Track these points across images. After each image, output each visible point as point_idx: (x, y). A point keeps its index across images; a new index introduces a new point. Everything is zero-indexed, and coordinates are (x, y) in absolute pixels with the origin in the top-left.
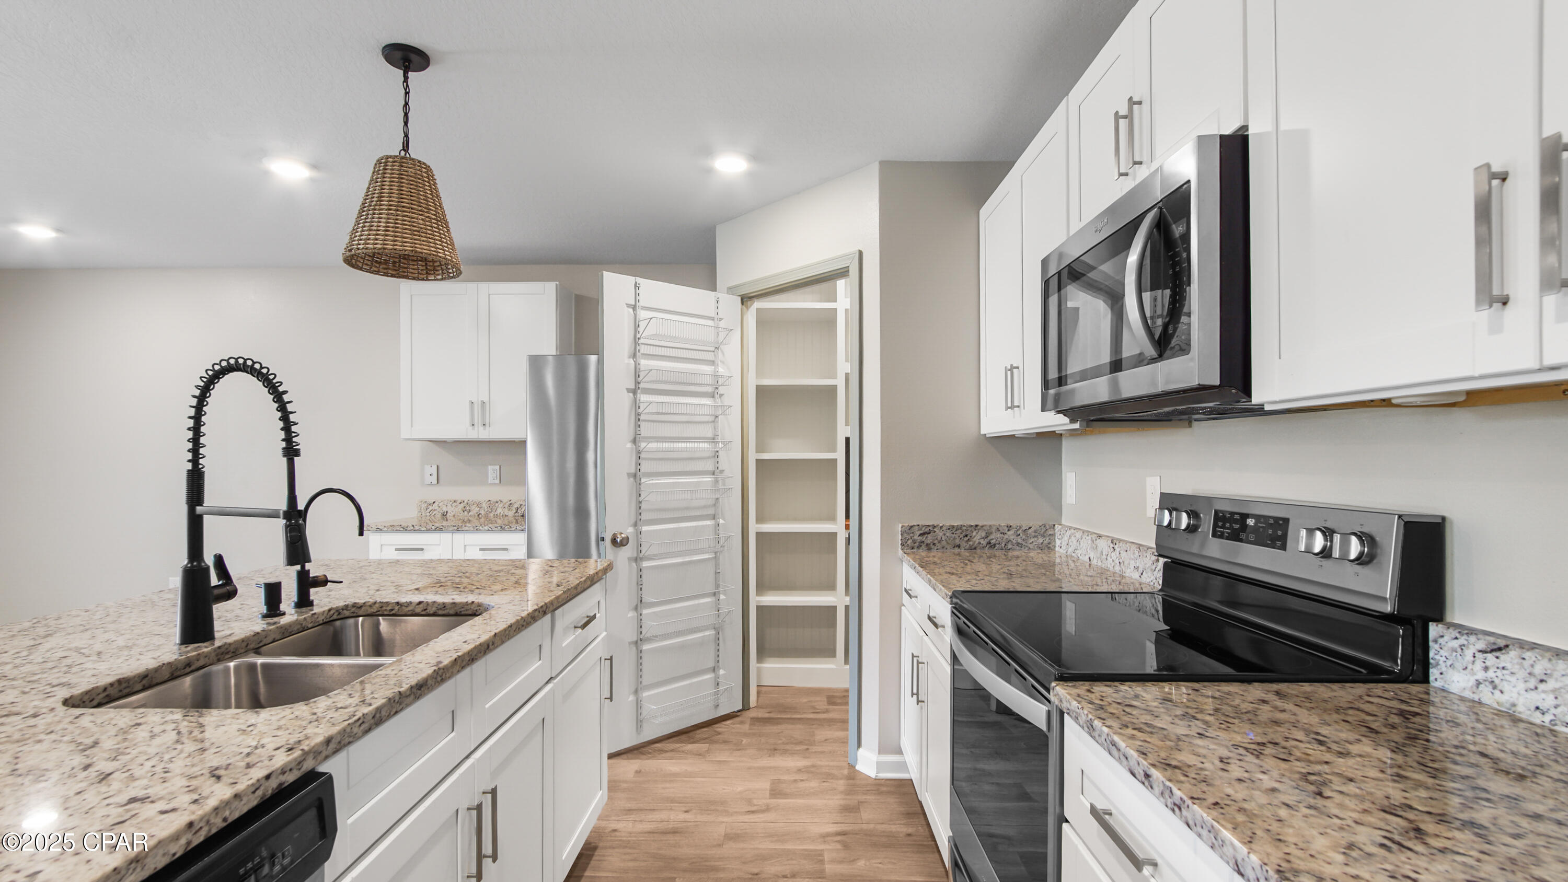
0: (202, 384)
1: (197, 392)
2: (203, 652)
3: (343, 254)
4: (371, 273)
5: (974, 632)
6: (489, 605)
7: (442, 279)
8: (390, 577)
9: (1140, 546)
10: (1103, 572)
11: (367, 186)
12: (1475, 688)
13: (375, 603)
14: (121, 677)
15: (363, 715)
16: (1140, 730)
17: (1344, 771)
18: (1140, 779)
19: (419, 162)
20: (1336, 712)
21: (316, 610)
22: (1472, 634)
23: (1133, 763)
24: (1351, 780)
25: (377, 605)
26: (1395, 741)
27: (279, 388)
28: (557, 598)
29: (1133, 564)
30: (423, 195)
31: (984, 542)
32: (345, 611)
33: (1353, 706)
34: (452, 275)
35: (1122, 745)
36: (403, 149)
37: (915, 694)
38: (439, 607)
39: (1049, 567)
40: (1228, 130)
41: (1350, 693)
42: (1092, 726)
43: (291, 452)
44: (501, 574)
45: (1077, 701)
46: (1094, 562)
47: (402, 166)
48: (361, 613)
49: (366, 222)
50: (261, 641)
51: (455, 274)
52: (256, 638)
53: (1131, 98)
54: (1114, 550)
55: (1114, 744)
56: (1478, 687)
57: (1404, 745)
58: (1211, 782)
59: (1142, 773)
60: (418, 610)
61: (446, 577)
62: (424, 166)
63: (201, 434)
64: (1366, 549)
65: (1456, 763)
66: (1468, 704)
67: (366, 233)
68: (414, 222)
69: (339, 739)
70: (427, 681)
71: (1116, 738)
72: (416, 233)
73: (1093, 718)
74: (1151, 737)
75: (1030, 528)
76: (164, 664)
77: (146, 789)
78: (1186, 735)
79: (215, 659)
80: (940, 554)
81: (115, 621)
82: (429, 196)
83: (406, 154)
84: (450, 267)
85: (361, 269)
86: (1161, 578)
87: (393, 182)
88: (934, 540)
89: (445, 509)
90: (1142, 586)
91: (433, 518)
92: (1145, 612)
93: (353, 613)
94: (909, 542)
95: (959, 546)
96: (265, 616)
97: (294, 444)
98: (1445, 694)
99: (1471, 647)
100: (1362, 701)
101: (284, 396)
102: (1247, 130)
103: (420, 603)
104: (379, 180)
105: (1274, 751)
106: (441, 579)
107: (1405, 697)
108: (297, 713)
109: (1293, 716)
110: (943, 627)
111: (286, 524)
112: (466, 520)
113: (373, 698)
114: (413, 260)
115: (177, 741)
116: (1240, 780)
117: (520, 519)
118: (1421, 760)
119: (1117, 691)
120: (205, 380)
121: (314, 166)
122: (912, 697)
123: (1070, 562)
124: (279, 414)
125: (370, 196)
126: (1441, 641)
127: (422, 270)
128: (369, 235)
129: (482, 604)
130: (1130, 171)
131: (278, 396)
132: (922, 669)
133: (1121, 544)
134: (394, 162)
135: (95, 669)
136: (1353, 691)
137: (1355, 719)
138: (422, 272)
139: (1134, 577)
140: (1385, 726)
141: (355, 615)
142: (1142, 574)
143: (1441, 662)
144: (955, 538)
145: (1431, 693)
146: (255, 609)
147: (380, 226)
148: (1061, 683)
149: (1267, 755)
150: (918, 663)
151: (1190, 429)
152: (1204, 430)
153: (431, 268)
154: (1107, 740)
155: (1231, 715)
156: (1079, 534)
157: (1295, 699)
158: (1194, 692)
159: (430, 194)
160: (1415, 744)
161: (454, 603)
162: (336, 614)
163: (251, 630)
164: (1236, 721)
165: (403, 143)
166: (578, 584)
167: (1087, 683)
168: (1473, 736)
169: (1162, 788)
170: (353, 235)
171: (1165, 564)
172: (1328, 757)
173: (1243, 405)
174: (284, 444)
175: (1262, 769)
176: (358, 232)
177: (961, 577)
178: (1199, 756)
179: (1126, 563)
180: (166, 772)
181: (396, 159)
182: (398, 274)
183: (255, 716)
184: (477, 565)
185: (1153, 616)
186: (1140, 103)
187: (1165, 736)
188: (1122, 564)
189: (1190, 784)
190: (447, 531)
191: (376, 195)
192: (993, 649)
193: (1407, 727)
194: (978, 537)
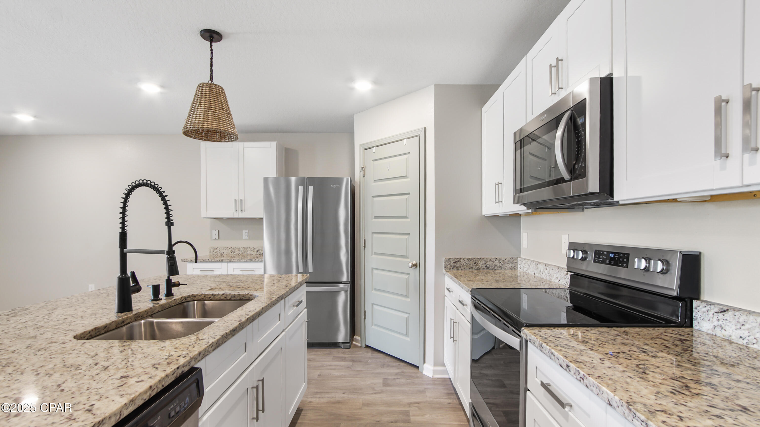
0: (126, 192)
1: (124, 196)
2: (129, 316)
3: (183, 130)
4: (195, 138)
5: (483, 307)
6: (256, 295)
7: (228, 142)
8: (205, 283)
9: (559, 267)
10: (541, 280)
11: (193, 97)
12: (713, 329)
13: (202, 294)
14: (96, 327)
15: (213, 342)
16: (563, 347)
17: (655, 364)
18: (565, 368)
19: (218, 86)
20: (651, 340)
21: (175, 297)
22: (712, 305)
23: (561, 361)
24: (658, 367)
25: (203, 295)
26: (678, 351)
27: (163, 194)
28: (287, 292)
29: (555, 275)
30: (220, 102)
31: (484, 266)
32: (188, 298)
33: (658, 337)
34: (233, 140)
35: (556, 353)
36: (210, 80)
37: (452, 337)
38: (232, 296)
39: (515, 277)
40: (603, 75)
41: (657, 332)
42: (542, 346)
43: (169, 224)
44: (257, 281)
45: (534, 335)
46: (537, 275)
47: (210, 88)
48: (195, 299)
49: (194, 115)
50: (153, 312)
51: (235, 139)
52: (151, 310)
53: (558, 58)
54: (546, 269)
55: (552, 353)
56: (714, 329)
57: (681, 353)
58: (597, 368)
59: (566, 365)
60: (222, 298)
61: (232, 283)
62: (220, 88)
63: (126, 215)
64: (665, 267)
65: (704, 360)
66: (710, 336)
67: (194, 120)
68: (216, 115)
69: (204, 353)
70: (236, 328)
71: (553, 351)
72: (217, 120)
73: (542, 342)
74: (568, 350)
75: (506, 259)
76: (113, 321)
77: (126, 373)
78: (584, 349)
79: (134, 319)
80: (463, 272)
81: (83, 303)
82: (223, 102)
83: (211, 82)
84: (232, 136)
85: (190, 137)
86: (569, 282)
87: (206, 95)
88: (460, 265)
89: (222, 251)
90: (560, 286)
91: (217, 255)
92: (561, 298)
93: (192, 299)
94: (448, 266)
95: (472, 268)
96: (153, 300)
97: (171, 220)
98: (700, 332)
99: (712, 310)
100: (663, 335)
101: (166, 198)
102: (613, 75)
103: (223, 294)
104: (200, 94)
105: (624, 356)
106: (230, 283)
107: (682, 333)
108: (182, 342)
109: (632, 341)
110: (467, 305)
111: (168, 257)
112: (232, 257)
113: (215, 335)
114: (214, 133)
115: (132, 354)
116: (609, 367)
117: (259, 256)
118: (688, 359)
119: (552, 332)
120: (128, 190)
121: (162, 86)
122: (451, 338)
123: (525, 275)
124: (164, 206)
125: (196, 102)
126: (698, 308)
127: (219, 137)
128: (196, 121)
129: (253, 295)
130: (557, 92)
131: (163, 198)
132: (455, 326)
133: (550, 266)
134: (207, 86)
135: (82, 323)
136: (659, 331)
137: (660, 342)
138: (219, 138)
139: (556, 282)
140: (673, 345)
141: (193, 300)
142: (560, 280)
143: (698, 318)
144: (470, 264)
145: (694, 331)
146: (147, 297)
147: (200, 117)
148: (526, 328)
149: (621, 357)
150: (454, 322)
151: (583, 212)
152: (589, 213)
153: (223, 136)
154: (549, 352)
155: (604, 341)
156: (529, 262)
157: (632, 334)
158: (587, 331)
159: (223, 101)
160: (686, 353)
161: (239, 294)
162: (184, 299)
163: (148, 307)
164: (606, 344)
165: (210, 76)
166: (295, 286)
167: (538, 328)
168: (712, 349)
169: (575, 371)
170: (188, 121)
171: (571, 275)
172: (647, 358)
173: (610, 201)
174: (166, 220)
175: (618, 363)
176: (190, 119)
177: (474, 282)
178: (591, 358)
179: (552, 275)
180: (132, 366)
181: (207, 85)
182: (207, 139)
183: (164, 343)
184: (245, 277)
185: (565, 300)
186: (562, 60)
187: (575, 350)
188: (550, 276)
189: (587, 369)
190: (225, 262)
191: (198, 102)
192: (493, 314)
193: (683, 346)
194: (481, 264)
